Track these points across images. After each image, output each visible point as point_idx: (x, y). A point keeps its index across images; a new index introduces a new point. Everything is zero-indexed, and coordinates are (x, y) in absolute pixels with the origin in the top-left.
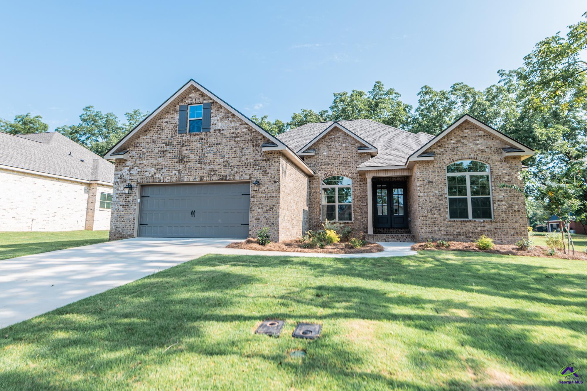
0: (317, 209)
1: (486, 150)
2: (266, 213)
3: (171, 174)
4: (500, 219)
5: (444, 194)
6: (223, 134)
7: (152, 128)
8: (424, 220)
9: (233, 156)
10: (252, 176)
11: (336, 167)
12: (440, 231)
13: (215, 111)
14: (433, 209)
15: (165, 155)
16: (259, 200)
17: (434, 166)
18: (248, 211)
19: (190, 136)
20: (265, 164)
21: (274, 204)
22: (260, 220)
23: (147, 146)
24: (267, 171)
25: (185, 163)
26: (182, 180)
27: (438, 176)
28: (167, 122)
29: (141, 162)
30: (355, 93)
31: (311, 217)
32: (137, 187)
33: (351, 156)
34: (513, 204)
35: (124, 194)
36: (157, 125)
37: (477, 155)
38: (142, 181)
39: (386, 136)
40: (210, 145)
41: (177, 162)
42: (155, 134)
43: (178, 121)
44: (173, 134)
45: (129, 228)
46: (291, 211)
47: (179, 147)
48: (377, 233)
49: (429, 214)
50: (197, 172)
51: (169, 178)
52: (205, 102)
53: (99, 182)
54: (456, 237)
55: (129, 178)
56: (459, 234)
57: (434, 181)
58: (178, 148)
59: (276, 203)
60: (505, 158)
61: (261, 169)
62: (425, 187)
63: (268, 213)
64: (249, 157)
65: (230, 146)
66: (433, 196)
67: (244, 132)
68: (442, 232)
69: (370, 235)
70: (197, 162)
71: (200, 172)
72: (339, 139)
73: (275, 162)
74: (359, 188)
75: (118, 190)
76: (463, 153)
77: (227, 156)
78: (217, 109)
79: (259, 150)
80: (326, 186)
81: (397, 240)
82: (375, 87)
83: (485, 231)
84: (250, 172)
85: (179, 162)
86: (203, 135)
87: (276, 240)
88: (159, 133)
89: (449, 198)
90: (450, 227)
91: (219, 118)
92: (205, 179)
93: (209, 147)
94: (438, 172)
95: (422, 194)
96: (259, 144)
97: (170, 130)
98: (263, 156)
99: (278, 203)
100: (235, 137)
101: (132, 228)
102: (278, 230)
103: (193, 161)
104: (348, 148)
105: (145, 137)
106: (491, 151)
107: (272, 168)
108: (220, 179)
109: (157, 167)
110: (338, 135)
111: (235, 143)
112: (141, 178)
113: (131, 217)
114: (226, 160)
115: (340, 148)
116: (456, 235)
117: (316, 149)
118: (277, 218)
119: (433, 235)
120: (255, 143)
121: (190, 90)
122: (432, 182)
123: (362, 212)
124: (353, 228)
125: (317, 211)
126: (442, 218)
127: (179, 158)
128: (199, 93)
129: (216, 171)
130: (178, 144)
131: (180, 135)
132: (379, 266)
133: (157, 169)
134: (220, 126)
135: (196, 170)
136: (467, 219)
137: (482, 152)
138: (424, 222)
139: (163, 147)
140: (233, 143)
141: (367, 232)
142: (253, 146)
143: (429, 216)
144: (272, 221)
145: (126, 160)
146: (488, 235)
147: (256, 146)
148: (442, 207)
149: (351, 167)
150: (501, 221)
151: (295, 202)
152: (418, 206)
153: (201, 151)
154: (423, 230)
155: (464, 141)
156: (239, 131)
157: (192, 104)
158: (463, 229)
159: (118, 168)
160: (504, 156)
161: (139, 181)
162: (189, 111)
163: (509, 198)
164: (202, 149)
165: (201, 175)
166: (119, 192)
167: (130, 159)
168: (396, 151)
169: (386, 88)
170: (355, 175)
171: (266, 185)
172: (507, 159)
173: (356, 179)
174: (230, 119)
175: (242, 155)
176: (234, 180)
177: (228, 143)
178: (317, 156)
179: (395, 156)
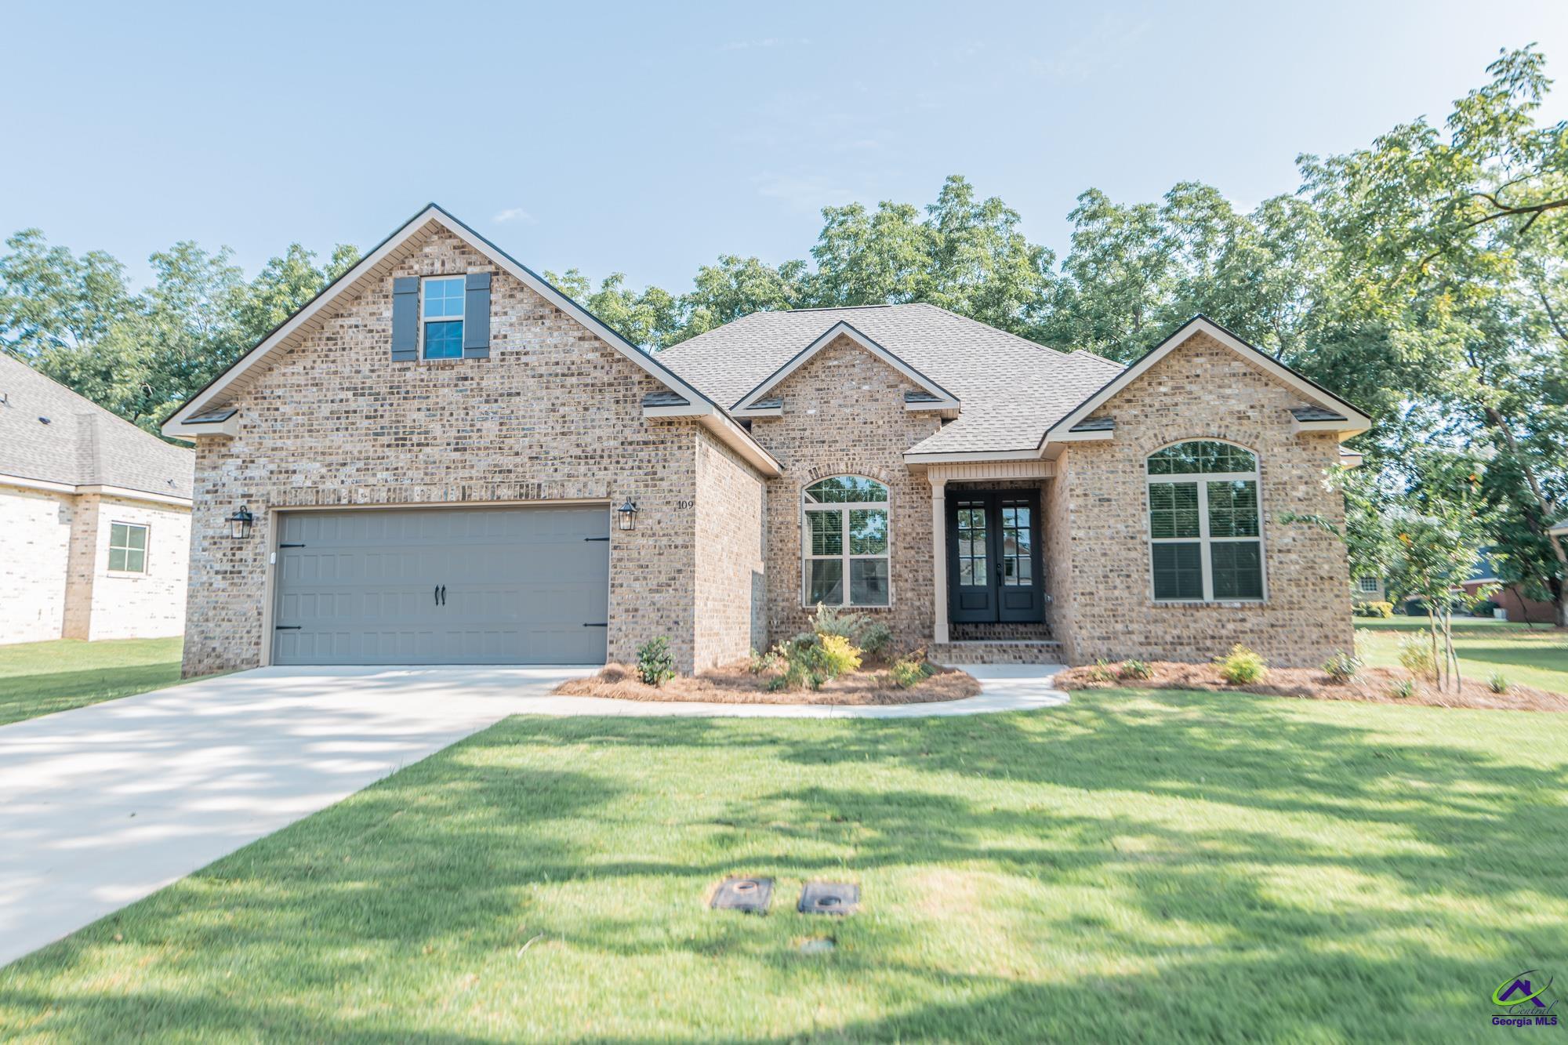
0: (789, 572)
1: (1250, 413)
2: (657, 591)
3: (372, 481)
4: (1283, 599)
5: (1139, 532)
6: (527, 364)
7: (310, 344)
8: (1086, 605)
9: (558, 429)
10: (614, 487)
11: (843, 450)
12: (1130, 633)
13: (504, 297)
14: (1110, 575)
15: (353, 424)
16: (635, 555)
17: (1113, 456)
18: (603, 586)
19: (429, 369)
20: (653, 454)
21: (679, 566)
22: (640, 613)
23: (297, 397)
24: (659, 475)
25: (415, 448)
26: (406, 498)
27: (1124, 483)
28: (357, 326)
29: (279, 443)
30: (888, 213)
31: (773, 595)
32: (266, 519)
33: (886, 419)
34: (1317, 560)
35: (228, 537)
36: (327, 335)
37: (1227, 426)
38: (281, 499)
39: (982, 359)
40: (488, 396)
41: (389, 446)
42: (319, 360)
43: (390, 323)
44: (377, 363)
45: (244, 640)
46: (723, 583)
47: (395, 403)
48: (957, 639)
49: (1101, 587)
50: (452, 476)
51: (367, 491)
52: (471, 270)
53: (105, 490)
54: (1171, 650)
55: (240, 491)
56: (1179, 641)
57: (1113, 497)
58: (391, 405)
59: (684, 565)
60: (1298, 437)
61: (639, 468)
62: (1091, 515)
63: (661, 592)
64: (604, 432)
65: (549, 399)
66: (1112, 538)
67: (589, 362)
68: (1135, 637)
69: (940, 645)
70: (452, 447)
71: (461, 475)
72: (851, 370)
73: (680, 448)
74: (908, 511)
75: (207, 525)
76: (1190, 420)
77: (542, 428)
78: (508, 293)
79: (635, 414)
80: (815, 506)
81: (1015, 658)
82: (946, 194)
83: (1245, 632)
84: (609, 476)
85: (397, 445)
86: (467, 367)
87: (686, 668)
88: (331, 358)
89: (1153, 544)
90: (1156, 621)
91: (514, 319)
92: (475, 496)
93: (487, 402)
94: (1124, 472)
95: (1081, 534)
96: (634, 395)
97: (367, 351)
98: (646, 431)
99: (691, 564)
100: (563, 375)
101: (254, 640)
102: (692, 641)
103: (438, 441)
104: (878, 396)
105: (290, 369)
106: (1263, 417)
107: (673, 465)
108: (521, 495)
109: (328, 459)
110: (849, 358)
111: (563, 393)
112: (279, 493)
113: (249, 607)
114: (539, 441)
115: (855, 397)
116: (1172, 643)
117: (787, 399)
118: (689, 607)
119: (1112, 644)
120: (623, 392)
121: (427, 233)
122: (1109, 500)
123: (917, 581)
124: (892, 624)
125: (789, 577)
126: (1135, 598)
127: (396, 433)
128: (455, 242)
129: (510, 471)
130: (393, 393)
131: (398, 366)
132: (973, 738)
133: (330, 465)
134: (518, 340)
135: (448, 468)
136: (1198, 601)
137: (1239, 418)
138: (1088, 608)
139: (347, 400)
140: (558, 392)
141: (931, 636)
142: (618, 402)
143: (1101, 593)
144: (673, 615)
145: (231, 439)
146: (1252, 643)
147: (626, 401)
148: (1133, 568)
149: (887, 452)
150: (1286, 607)
151: (733, 557)
152: (1070, 564)
153: (462, 413)
154: (1084, 631)
155: (1194, 388)
156: (575, 357)
157: (432, 275)
158: (1188, 627)
159: (206, 462)
160: (1296, 432)
161: (274, 500)
162: (422, 296)
163: (1308, 542)
164: (466, 408)
165: (464, 483)
166: (210, 532)
167: (244, 434)
168: (1012, 406)
169: (978, 198)
170: (896, 473)
171: (656, 514)
172: (1302, 439)
173: (901, 486)
174: (548, 323)
175: (585, 428)
176: (562, 498)
177: (544, 392)
178: (789, 420)
179: (1008, 421)
